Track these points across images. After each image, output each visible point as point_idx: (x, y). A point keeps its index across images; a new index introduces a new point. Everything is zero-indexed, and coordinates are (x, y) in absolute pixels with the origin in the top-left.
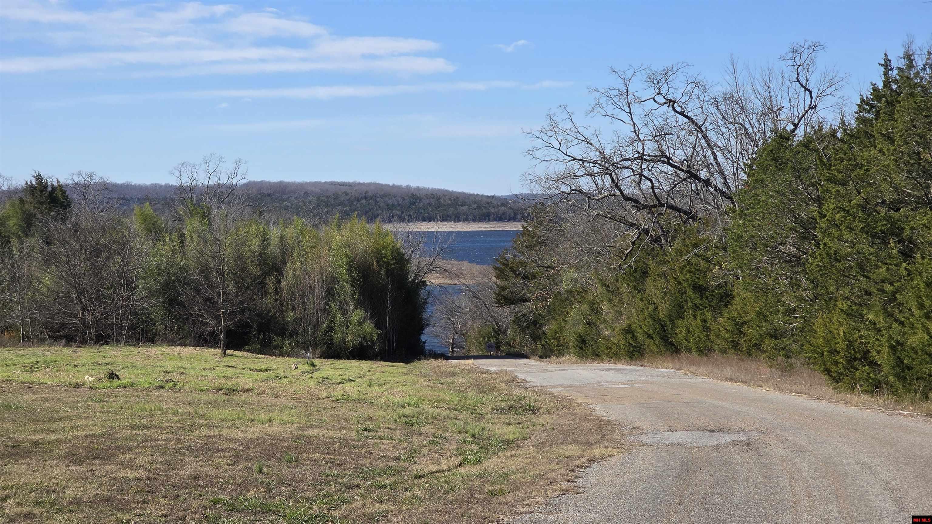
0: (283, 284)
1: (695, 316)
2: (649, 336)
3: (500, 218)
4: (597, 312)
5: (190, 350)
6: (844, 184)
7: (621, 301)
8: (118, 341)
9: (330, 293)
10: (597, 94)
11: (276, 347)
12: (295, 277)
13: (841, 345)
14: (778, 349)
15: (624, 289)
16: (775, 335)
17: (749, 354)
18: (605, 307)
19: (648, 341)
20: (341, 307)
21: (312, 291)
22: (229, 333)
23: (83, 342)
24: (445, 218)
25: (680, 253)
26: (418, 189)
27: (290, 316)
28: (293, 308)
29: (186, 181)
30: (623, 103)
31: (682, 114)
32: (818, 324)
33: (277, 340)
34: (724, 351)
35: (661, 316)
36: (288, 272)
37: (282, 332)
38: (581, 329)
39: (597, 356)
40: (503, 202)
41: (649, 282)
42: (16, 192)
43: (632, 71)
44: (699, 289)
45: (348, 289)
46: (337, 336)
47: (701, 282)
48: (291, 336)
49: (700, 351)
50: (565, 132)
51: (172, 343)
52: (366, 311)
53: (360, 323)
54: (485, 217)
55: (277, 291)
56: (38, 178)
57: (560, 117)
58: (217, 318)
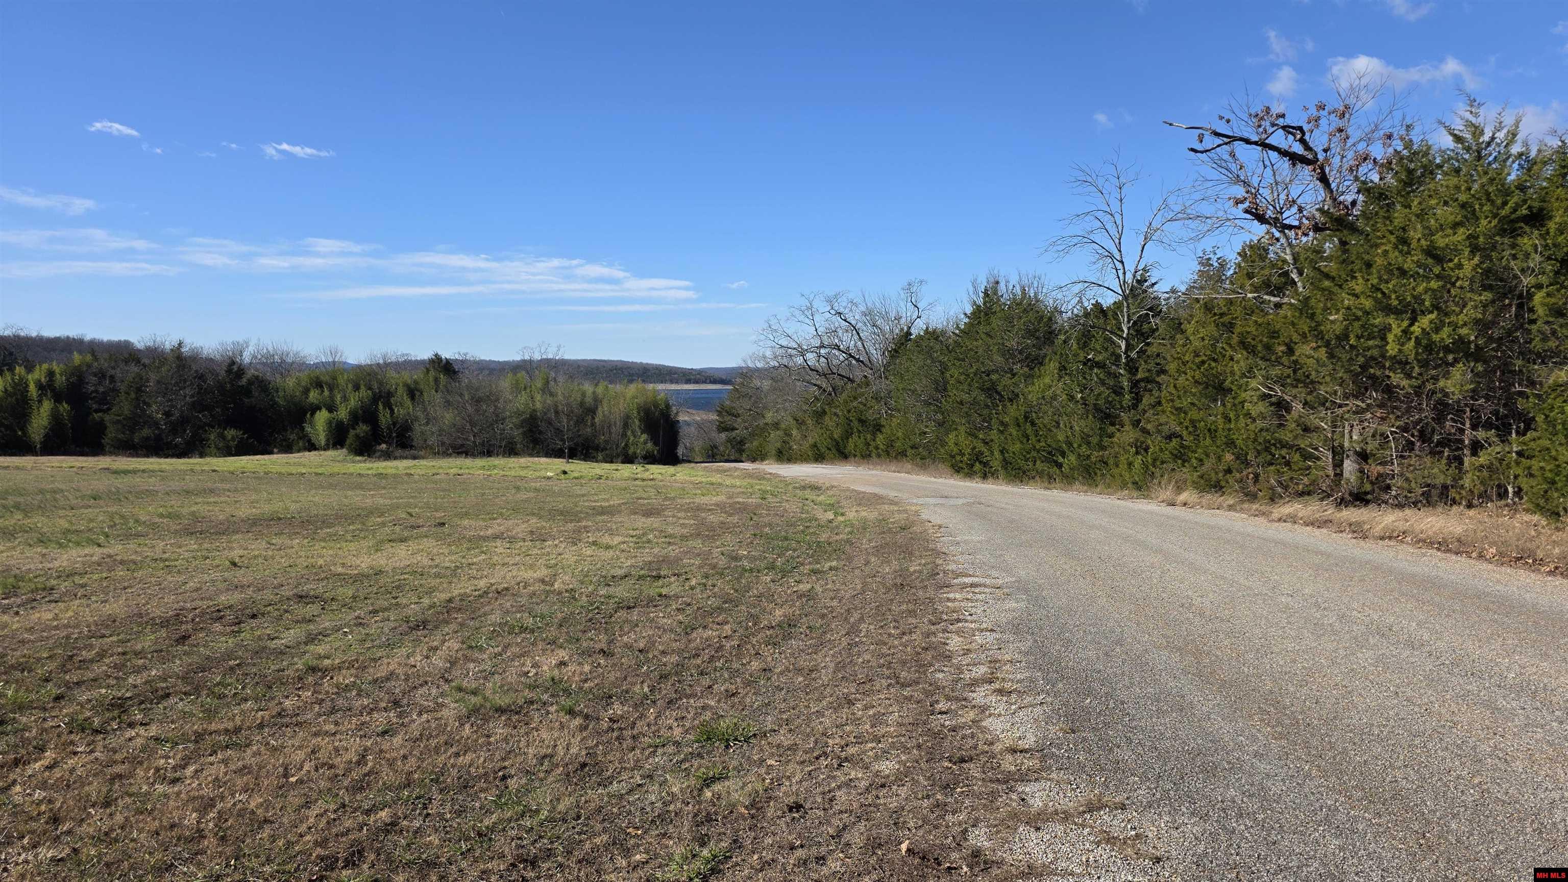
0: (596, 420)
1: (860, 437)
2: (829, 449)
3: (697, 382)
4: (790, 435)
6: (963, 360)
7: (807, 429)
8: (498, 455)
9: (626, 425)
10: (793, 309)
11: (594, 457)
12: (604, 416)
15: (809, 422)
17: (896, 458)
18: (794, 432)
19: (827, 452)
20: (633, 432)
21: (615, 423)
22: (570, 449)
24: (672, 382)
25: (846, 402)
26: (647, 364)
27: (602, 439)
28: (603, 434)
29: (527, 357)
30: (809, 313)
31: (845, 320)
34: (879, 456)
35: (836, 436)
36: (600, 412)
37: (597, 448)
38: (778, 445)
39: (790, 460)
40: (700, 372)
41: (827, 418)
42: (422, 362)
43: (813, 295)
44: (862, 422)
45: (637, 422)
46: (631, 451)
47: (863, 418)
48: (602, 451)
49: (863, 457)
50: (776, 331)
51: (531, 455)
52: (648, 436)
53: (645, 443)
54: (688, 381)
55: (593, 425)
56: (436, 355)
57: (773, 322)
58: (563, 440)
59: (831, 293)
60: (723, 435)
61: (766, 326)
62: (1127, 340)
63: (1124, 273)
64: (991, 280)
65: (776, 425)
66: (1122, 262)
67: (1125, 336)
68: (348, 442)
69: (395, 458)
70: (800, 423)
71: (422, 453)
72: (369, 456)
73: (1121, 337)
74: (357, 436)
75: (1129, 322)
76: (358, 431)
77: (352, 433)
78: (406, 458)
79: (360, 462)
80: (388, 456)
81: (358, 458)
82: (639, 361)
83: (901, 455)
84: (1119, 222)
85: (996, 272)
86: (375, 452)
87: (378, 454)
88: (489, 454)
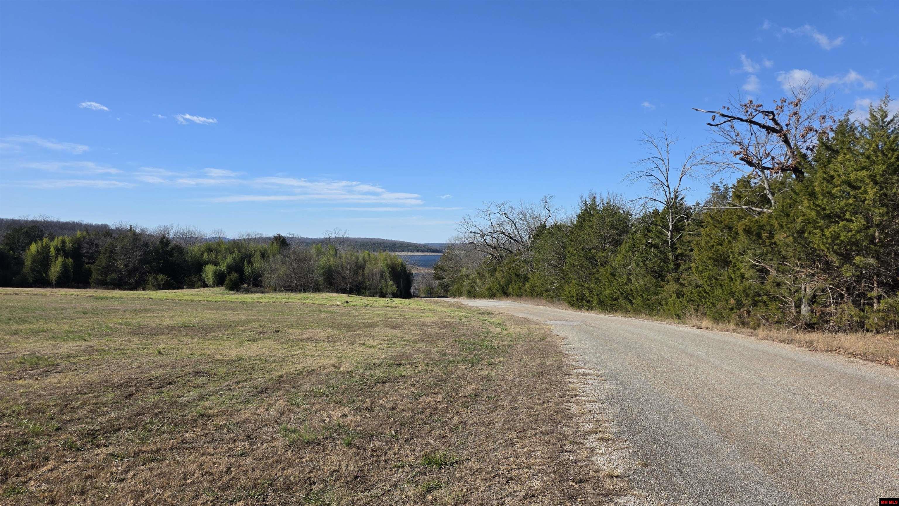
0: (365, 272)
1: (515, 284)
2: (498, 291)
3: (422, 251)
4: (475, 283)
5: (335, 295)
7: (485, 279)
8: (309, 292)
9: (382, 276)
11: (363, 293)
12: (369, 270)
13: (574, 295)
14: (548, 296)
15: (487, 275)
16: (547, 291)
17: (537, 297)
18: (478, 281)
19: (497, 292)
20: (385, 280)
21: (376, 275)
22: (350, 289)
23: (296, 291)
24: (408, 251)
25: (507, 264)
26: (394, 241)
27: (368, 283)
28: (369, 280)
29: (328, 236)
30: (487, 213)
31: (508, 218)
32: (566, 287)
33: (363, 291)
34: (527, 295)
35: (502, 283)
36: (367, 269)
37: (365, 288)
38: (468, 288)
39: (475, 297)
40: (424, 246)
41: (497, 273)
42: (269, 238)
43: (490, 203)
44: (517, 275)
45: (388, 274)
46: (384, 290)
47: (518, 273)
48: (368, 290)
49: (518, 296)
50: (468, 223)
51: (328, 292)
52: (394, 282)
53: (391, 286)
54: (418, 251)
55: (363, 275)
56: (279, 234)
57: (467, 218)
58: (346, 284)
59: (500, 202)
60: (437, 282)
61: (463, 220)
62: (671, 231)
63: (670, 193)
64: (592, 196)
65: (467, 277)
66: (668, 187)
67: (670, 229)
68: (226, 283)
69: (252, 292)
70: (481, 276)
71: (267, 290)
72: (237, 291)
73: (668, 230)
74: (231, 280)
75: (673, 221)
76: (231, 277)
77: (228, 278)
78: (258, 292)
79: (232, 294)
80: (248, 291)
81: (231, 292)
82: (390, 239)
83: (539, 295)
84: (667, 164)
85: (593, 191)
86: (240, 289)
87: (242, 290)
88: (304, 291)
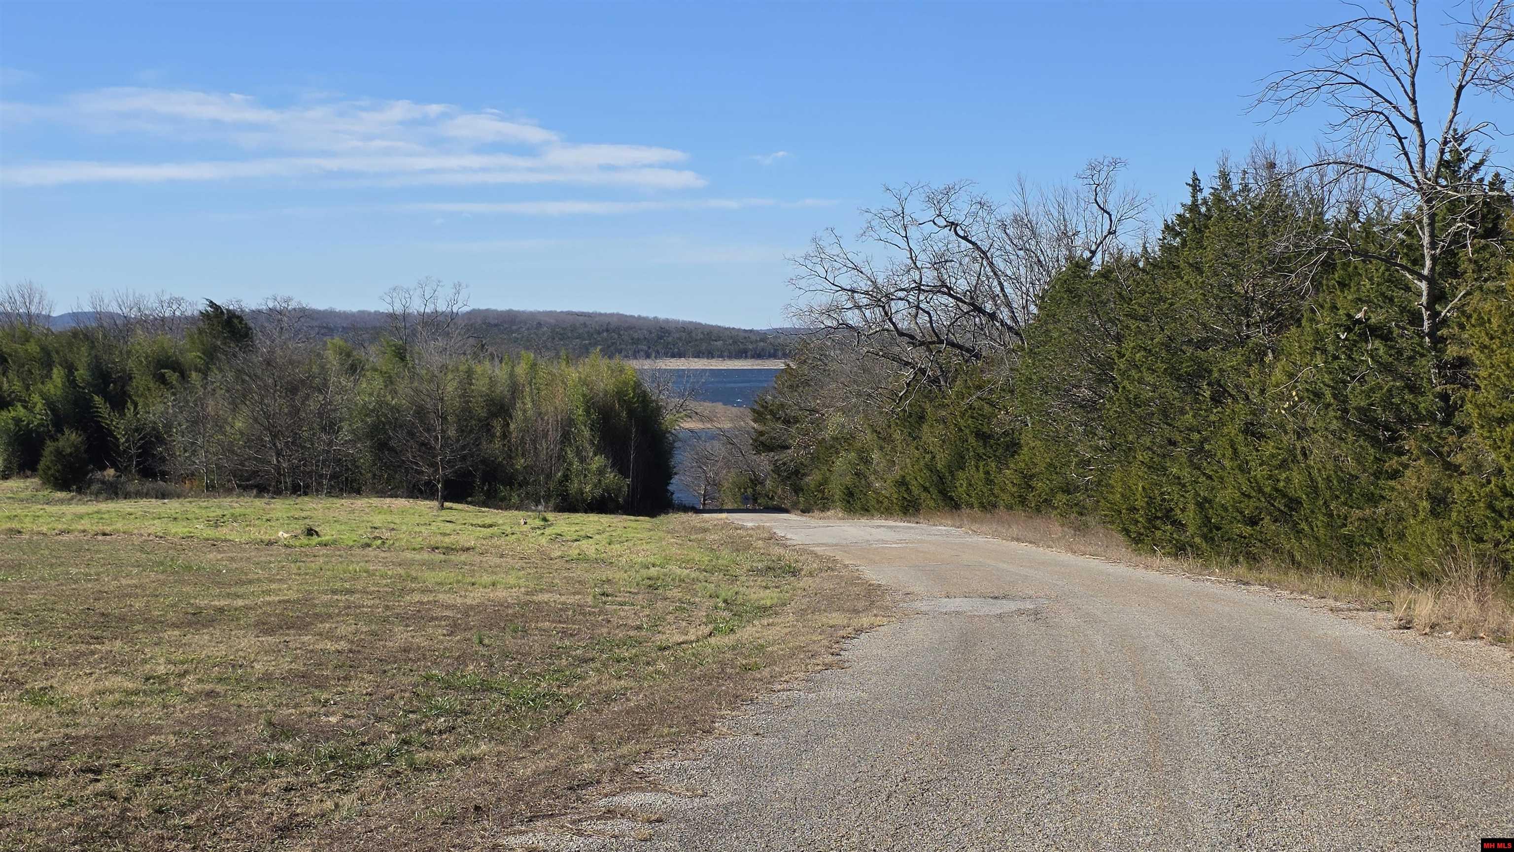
0: (512, 426)
1: (977, 467)
2: (926, 489)
3: (758, 355)
4: (867, 462)
5: (401, 503)
6: (1145, 319)
7: (894, 449)
9: (566, 437)
10: (869, 216)
11: (503, 499)
12: (526, 420)
13: (1140, 503)
14: (1070, 505)
15: (897, 436)
16: (1068, 489)
17: (1038, 510)
18: (876, 456)
19: (924, 495)
20: (578, 453)
21: (545, 435)
22: (447, 483)
23: (278, 493)
24: (698, 355)
25: (961, 396)
27: (520, 463)
28: (523, 455)
29: (398, 308)
30: (898, 225)
31: (965, 238)
32: (1115, 478)
33: (503, 491)
34: (1010, 508)
35: (939, 466)
36: (519, 412)
37: (510, 481)
38: (848, 480)
39: (866, 511)
40: (762, 336)
41: (925, 428)
43: (908, 190)
44: (983, 436)
45: (587, 433)
46: (574, 486)
47: (985, 429)
48: (520, 486)
49: (983, 507)
50: (832, 259)
51: (382, 494)
52: (607, 457)
53: (601, 472)
54: (741, 354)
55: (505, 435)
58: (433, 465)
59: (939, 185)
60: (766, 459)
62: (1430, 280)
63: (1423, 145)
65: (846, 440)
66: (1417, 123)
67: (1426, 272)
68: (41, 465)
69: (127, 496)
70: (884, 438)
71: (171, 486)
72: (79, 491)
73: (1421, 277)
74: (59, 453)
75: (1433, 245)
76: (61, 444)
77: (50, 447)
78: (147, 495)
79: (62, 502)
80: (113, 491)
81: (60, 495)
83: (1042, 507)
86: (91, 482)
87: (95, 487)
88: (297, 490)
